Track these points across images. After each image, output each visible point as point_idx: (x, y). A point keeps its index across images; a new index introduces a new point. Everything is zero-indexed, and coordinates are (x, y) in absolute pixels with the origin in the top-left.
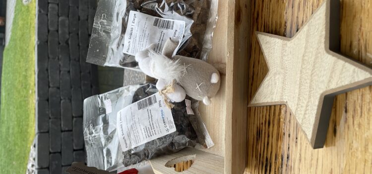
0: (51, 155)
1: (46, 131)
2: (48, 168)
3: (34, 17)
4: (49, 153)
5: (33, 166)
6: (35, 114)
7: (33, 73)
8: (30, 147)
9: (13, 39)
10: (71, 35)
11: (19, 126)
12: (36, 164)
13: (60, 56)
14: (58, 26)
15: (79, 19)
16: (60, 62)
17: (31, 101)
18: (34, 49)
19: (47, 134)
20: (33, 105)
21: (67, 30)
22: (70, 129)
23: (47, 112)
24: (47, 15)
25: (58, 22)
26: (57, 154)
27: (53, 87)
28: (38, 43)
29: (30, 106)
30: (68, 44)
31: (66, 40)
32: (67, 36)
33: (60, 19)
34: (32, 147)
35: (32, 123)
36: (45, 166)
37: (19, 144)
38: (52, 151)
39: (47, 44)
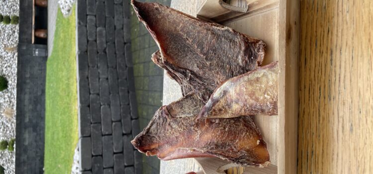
0: (94, 157)
1: (89, 135)
2: (91, 170)
3: (74, 29)
4: (91, 156)
5: (77, 168)
6: (78, 120)
7: (75, 81)
8: (74, 150)
9: (55, 51)
10: (108, 44)
11: (63, 131)
12: (80, 166)
13: (99, 65)
14: (96, 36)
15: (115, 29)
16: (99, 70)
17: (74, 107)
18: (76, 59)
19: (89, 138)
20: (76, 111)
21: (104, 40)
22: (110, 133)
23: (89, 118)
24: (86, 26)
25: (96, 32)
26: (99, 157)
27: (93, 94)
28: (79, 53)
29: (73, 112)
30: (105, 53)
31: (104, 48)
32: (105, 45)
33: (98, 29)
34: (76, 151)
35: (75, 128)
36: (88, 168)
37: (64, 148)
38: (94, 154)
39: (87, 54)
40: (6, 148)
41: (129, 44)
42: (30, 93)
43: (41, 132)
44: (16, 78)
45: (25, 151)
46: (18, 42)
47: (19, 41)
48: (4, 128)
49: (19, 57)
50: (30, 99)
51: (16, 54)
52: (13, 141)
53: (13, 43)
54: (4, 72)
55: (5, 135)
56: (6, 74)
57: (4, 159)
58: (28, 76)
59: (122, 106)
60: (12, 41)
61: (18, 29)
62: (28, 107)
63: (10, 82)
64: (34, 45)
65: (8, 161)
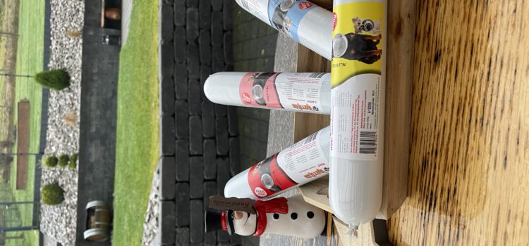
0: (178, 184)
1: (172, 154)
2: (174, 200)
3: (157, 9)
4: (174, 182)
5: (156, 196)
6: (159, 133)
7: (156, 81)
8: (153, 173)
9: (131, 38)
10: (201, 31)
11: (140, 147)
12: (160, 193)
13: (188, 60)
14: (186, 19)
15: (212, 10)
16: (188, 68)
17: (154, 116)
18: (158, 51)
19: (173, 158)
20: (157, 121)
21: (196, 26)
22: (201, 153)
23: (173, 131)
24: (173, 6)
25: (186, 14)
26: (184, 183)
27: (179, 100)
28: (163, 42)
29: (152, 123)
30: (197, 43)
31: (195, 37)
32: (197, 33)
33: (189, 10)
34: (155, 173)
35: (155, 144)
36: (171, 198)
37: (140, 169)
38: (178, 180)
39: (173, 44)
40: (67, 164)
41: (229, 32)
42: (98, 94)
43: (112, 146)
44: (80, 73)
45: (91, 169)
46: (83, 25)
47: (85, 24)
48: (65, 138)
49: (84, 45)
50: (98, 102)
51: (81, 41)
52: (75, 156)
53: (77, 26)
54: (65, 65)
55: (65, 148)
56: (68, 67)
57: (64, 178)
58: (95, 71)
59: (217, 118)
60: (75, 22)
61: (84, 6)
62: (95, 113)
63: (73, 78)
64: (103, 30)
65: (68, 181)
